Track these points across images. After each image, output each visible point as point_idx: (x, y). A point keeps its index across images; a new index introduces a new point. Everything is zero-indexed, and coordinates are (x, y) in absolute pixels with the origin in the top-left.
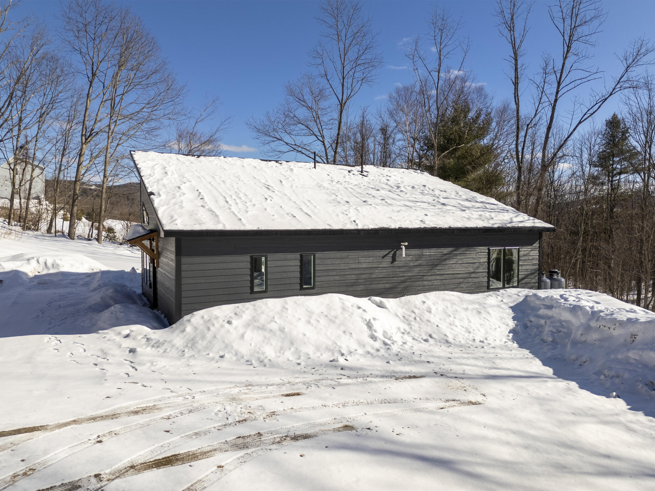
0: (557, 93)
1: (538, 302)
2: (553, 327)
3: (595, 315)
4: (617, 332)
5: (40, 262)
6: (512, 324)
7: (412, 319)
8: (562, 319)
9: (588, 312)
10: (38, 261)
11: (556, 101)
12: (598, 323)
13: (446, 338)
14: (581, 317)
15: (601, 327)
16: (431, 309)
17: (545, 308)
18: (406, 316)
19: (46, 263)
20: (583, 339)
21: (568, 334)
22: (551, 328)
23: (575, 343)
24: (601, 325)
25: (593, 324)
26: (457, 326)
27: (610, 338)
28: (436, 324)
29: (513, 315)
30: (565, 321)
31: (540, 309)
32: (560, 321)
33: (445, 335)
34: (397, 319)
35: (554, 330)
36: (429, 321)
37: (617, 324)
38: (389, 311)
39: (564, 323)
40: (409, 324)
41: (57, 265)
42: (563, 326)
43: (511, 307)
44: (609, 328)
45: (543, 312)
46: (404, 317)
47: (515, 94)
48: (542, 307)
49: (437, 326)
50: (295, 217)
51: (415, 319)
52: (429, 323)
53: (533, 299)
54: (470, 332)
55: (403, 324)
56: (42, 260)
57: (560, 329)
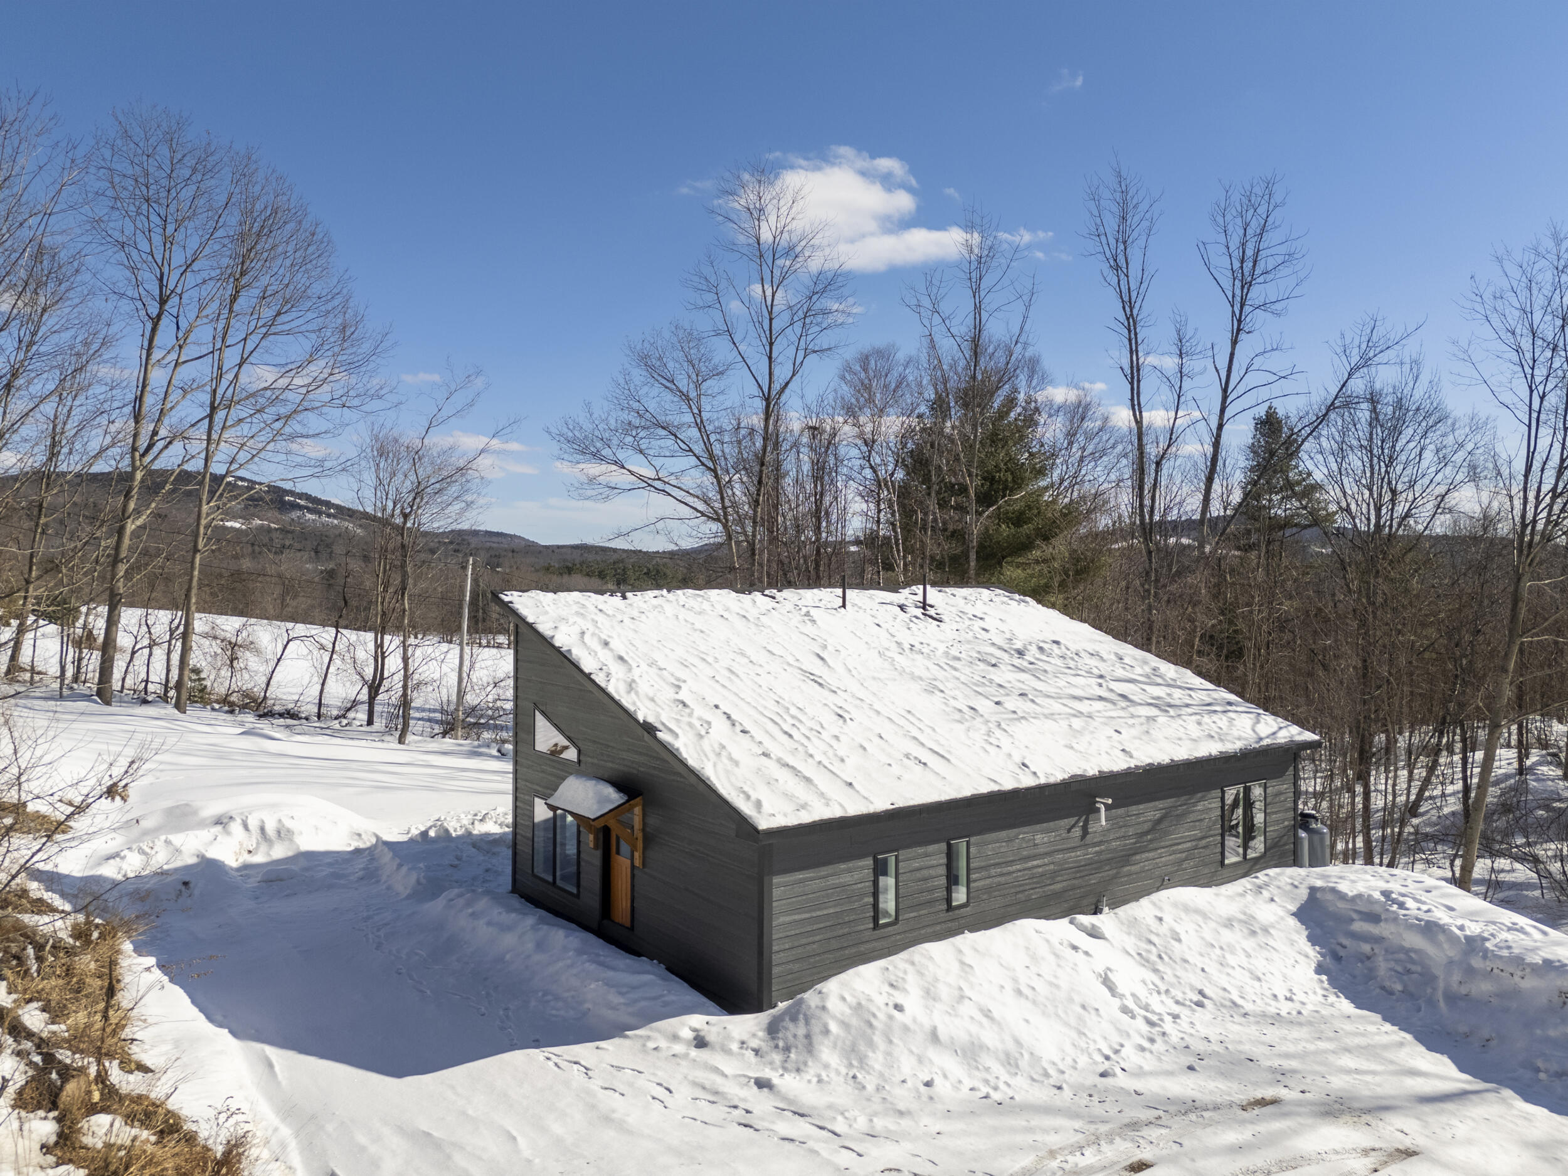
0: (1223, 411)
1: (1341, 905)
2: (1397, 961)
3: (1474, 944)
4: (1528, 984)
5: (250, 827)
6: (1313, 954)
7: (1154, 958)
8: (1407, 945)
9: (1458, 937)
10: (246, 827)
11: (1220, 427)
12: (1488, 963)
13: (1227, 995)
14: (1446, 946)
15: (1495, 971)
16: (1177, 934)
17: (1361, 920)
18: (1144, 954)
19: (262, 829)
20: (1463, 990)
21: (1429, 978)
22: (1392, 964)
23: (1452, 999)
24: (1495, 967)
25: (1477, 962)
26: (1233, 968)
27: (1516, 993)
28: (1200, 965)
29: (1306, 933)
30: (1416, 951)
31: (1353, 920)
32: (1407, 951)
33: (1225, 989)
34: (1130, 958)
35: (1399, 969)
36: (1186, 961)
37: (1528, 970)
38: (1112, 944)
39: (1413, 955)
40: (1156, 971)
41: (288, 831)
42: (1413, 962)
43: (1293, 914)
44: (1512, 975)
45: (1359, 926)
46: (1139, 954)
47: (1132, 400)
48: (1355, 916)
49: (1203, 970)
50: (925, 764)
51: (1160, 957)
52: (1186, 965)
53: (1329, 897)
54: (1259, 979)
55: (1143, 969)
56: (253, 823)
57: (1409, 966)
